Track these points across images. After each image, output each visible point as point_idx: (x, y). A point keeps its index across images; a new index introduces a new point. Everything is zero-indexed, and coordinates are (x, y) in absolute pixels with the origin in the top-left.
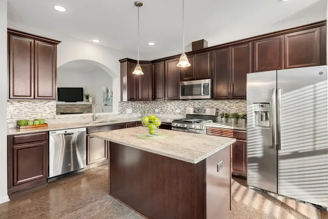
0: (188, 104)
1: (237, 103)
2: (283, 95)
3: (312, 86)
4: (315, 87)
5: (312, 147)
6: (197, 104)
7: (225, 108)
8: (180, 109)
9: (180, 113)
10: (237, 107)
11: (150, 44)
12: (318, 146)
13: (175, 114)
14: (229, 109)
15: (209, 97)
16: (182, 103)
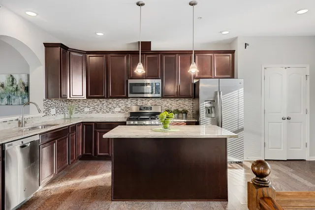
0: (129, 102)
1: (177, 101)
2: (224, 96)
3: (237, 91)
4: (238, 92)
5: (237, 128)
6: (140, 102)
7: (167, 105)
8: (120, 107)
9: (120, 112)
10: (177, 105)
11: (98, 34)
12: (240, 127)
13: (113, 112)
14: (170, 106)
15: (160, 95)
16: (122, 101)
